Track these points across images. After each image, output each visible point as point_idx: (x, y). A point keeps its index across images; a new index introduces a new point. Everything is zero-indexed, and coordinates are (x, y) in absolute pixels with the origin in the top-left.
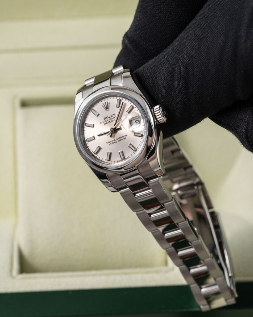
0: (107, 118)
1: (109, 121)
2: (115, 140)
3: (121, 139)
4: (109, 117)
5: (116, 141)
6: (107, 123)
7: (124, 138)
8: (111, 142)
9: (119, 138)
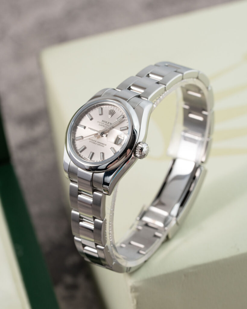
0: (105, 122)
1: (104, 125)
2: (96, 141)
3: (100, 144)
4: (106, 122)
5: (96, 143)
6: (101, 125)
7: (103, 145)
8: (92, 140)
9: (99, 143)
